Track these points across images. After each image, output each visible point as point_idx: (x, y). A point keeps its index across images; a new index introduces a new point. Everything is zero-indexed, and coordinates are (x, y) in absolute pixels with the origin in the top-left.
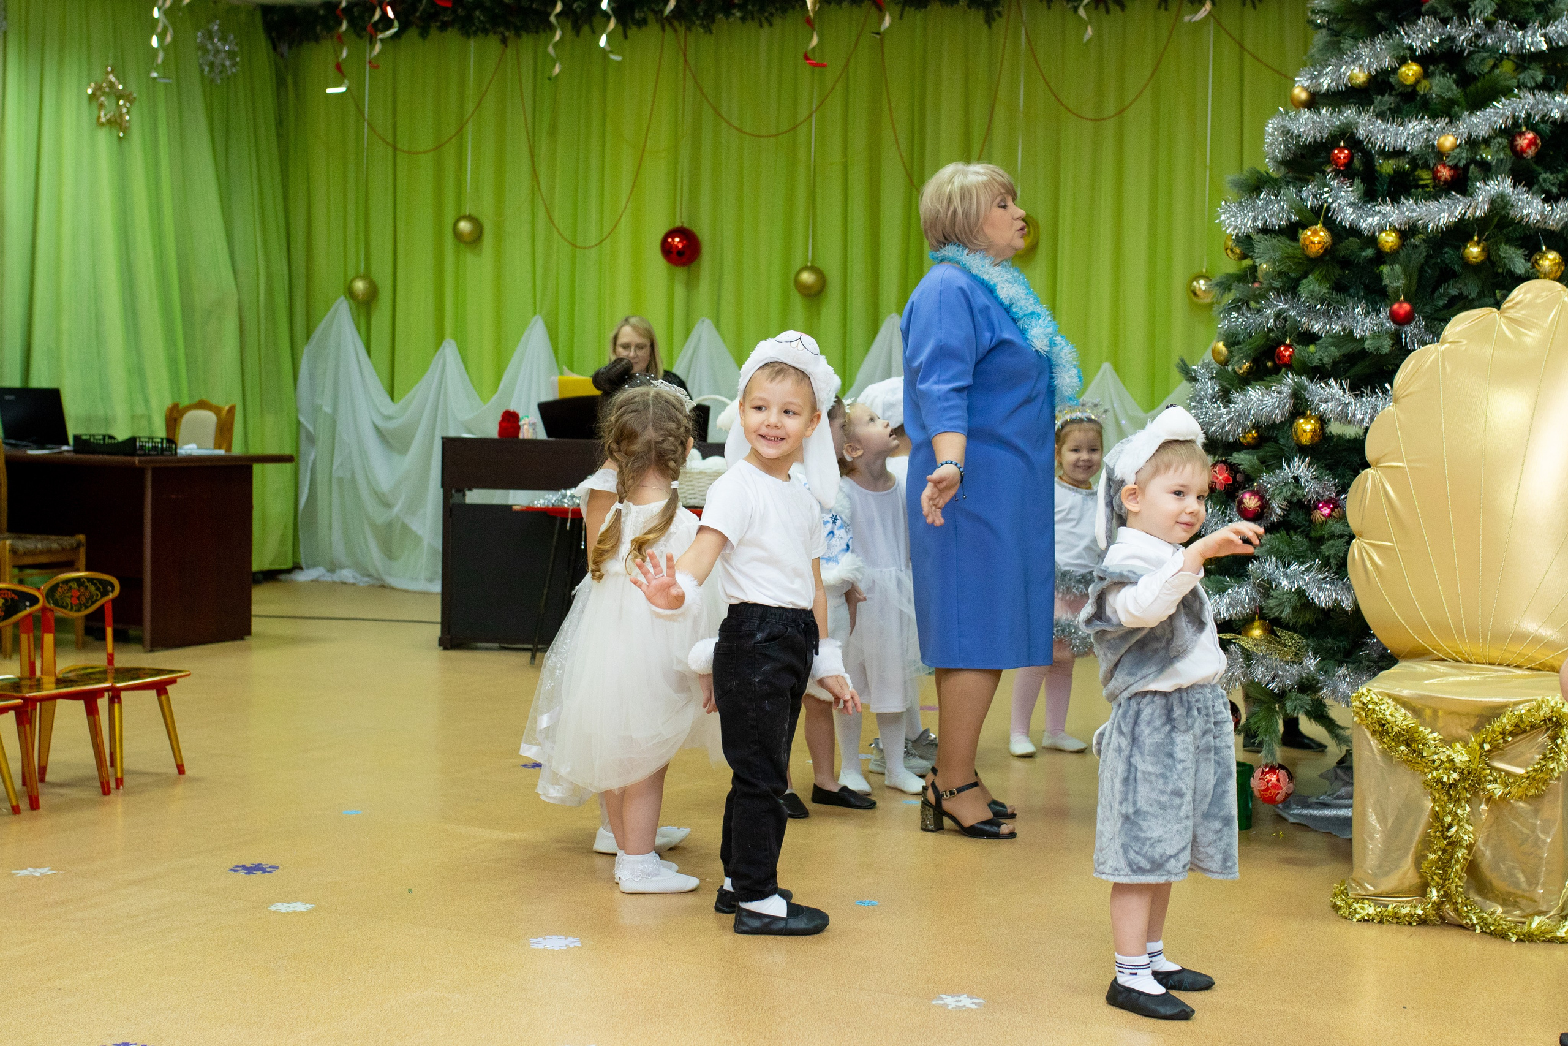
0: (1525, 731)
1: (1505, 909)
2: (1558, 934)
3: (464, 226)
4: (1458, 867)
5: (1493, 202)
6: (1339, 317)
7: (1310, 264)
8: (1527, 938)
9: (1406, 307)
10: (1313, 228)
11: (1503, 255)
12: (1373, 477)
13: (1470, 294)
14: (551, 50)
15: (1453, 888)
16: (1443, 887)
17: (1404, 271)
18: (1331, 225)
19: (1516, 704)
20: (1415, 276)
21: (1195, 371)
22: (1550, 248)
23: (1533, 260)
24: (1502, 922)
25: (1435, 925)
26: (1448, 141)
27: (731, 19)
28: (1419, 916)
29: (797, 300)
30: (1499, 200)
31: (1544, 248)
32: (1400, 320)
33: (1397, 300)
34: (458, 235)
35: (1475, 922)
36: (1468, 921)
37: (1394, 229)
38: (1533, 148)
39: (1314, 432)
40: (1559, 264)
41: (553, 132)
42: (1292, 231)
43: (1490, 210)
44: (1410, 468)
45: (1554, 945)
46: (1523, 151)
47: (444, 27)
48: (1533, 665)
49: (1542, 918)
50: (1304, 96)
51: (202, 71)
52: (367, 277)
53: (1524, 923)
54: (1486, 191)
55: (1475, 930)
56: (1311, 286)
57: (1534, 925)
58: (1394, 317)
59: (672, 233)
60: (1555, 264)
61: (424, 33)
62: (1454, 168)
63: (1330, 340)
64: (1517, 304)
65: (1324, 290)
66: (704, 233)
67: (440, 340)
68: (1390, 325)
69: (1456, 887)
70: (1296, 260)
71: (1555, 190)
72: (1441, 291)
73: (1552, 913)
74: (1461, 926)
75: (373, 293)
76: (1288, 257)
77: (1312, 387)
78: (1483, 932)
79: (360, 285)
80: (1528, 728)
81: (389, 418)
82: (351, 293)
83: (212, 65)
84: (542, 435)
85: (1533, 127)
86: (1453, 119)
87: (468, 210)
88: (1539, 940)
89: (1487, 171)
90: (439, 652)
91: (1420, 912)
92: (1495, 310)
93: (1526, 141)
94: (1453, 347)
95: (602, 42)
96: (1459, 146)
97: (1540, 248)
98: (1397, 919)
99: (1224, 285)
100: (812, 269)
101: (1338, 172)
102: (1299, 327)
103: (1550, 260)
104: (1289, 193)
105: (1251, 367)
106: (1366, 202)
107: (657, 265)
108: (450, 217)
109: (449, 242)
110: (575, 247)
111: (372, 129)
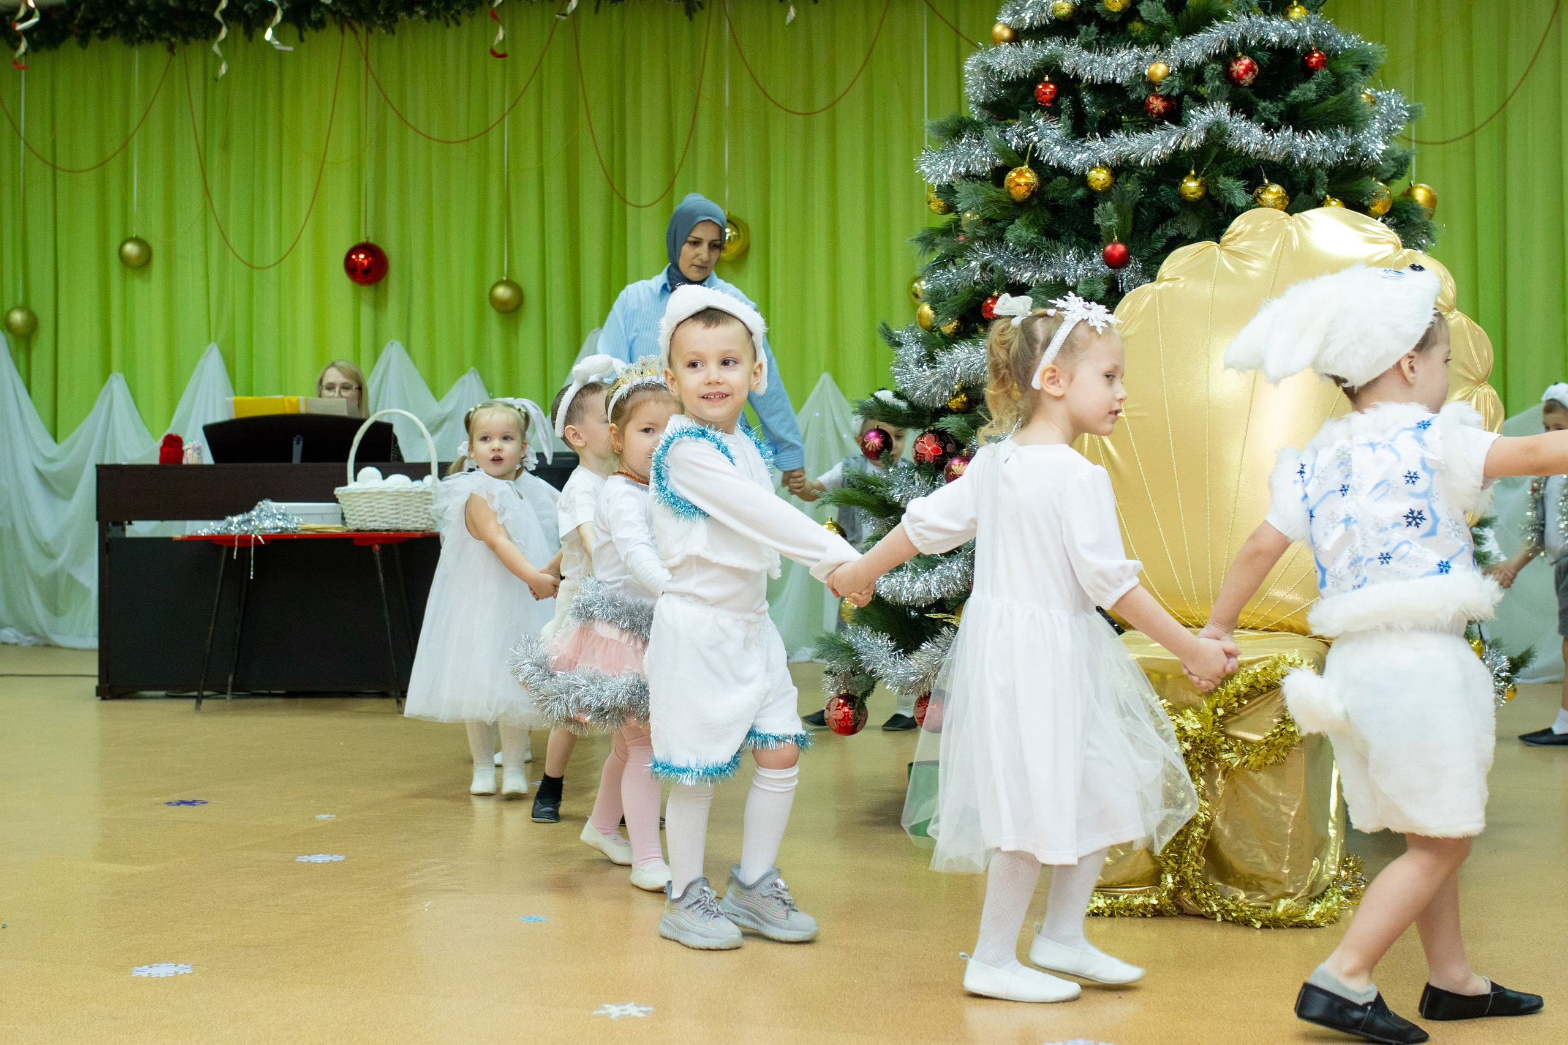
0: (1262, 693)
1: (1248, 893)
2: (1307, 918)
3: (131, 249)
4: (1194, 849)
5: (1208, 131)
6: (1050, 265)
7: (1018, 207)
8: (1273, 924)
9: (1121, 248)
10: (1018, 169)
11: (1221, 187)
13: (1189, 233)
15: (1190, 872)
16: (1178, 872)
17: (1117, 208)
18: (1037, 165)
19: (1251, 664)
20: (1130, 216)
21: (898, 335)
22: (1273, 181)
23: (1255, 194)
24: (1245, 908)
25: (1172, 916)
26: (1159, 70)
27: (415, 18)
28: (1154, 906)
29: (493, 319)
30: (1215, 128)
31: (1266, 181)
32: (1116, 263)
33: (1110, 241)
34: (124, 259)
35: (1215, 909)
36: (1208, 909)
37: (1104, 165)
38: (1250, 73)
40: (1282, 197)
41: (226, 146)
42: (998, 175)
43: (1206, 139)
44: (1129, 418)
45: (1302, 930)
46: (1240, 77)
47: (105, 34)
48: (1269, 626)
49: (1289, 901)
50: (1006, 33)
52: (25, 307)
53: (1268, 908)
54: (1201, 119)
55: (1215, 919)
56: (1018, 231)
57: (1280, 909)
58: (1108, 260)
59: (356, 250)
60: (1278, 198)
61: (84, 41)
62: (1167, 98)
63: (1041, 289)
64: (1238, 235)
65: (1030, 235)
66: (391, 249)
67: (106, 372)
68: (1105, 270)
69: (1193, 871)
70: (1001, 205)
71: (1275, 120)
72: (1159, 232)
73: (1299, 895)
74: (1201, 916)
75: (33, 324)
76: (992, 202)
78: (1224, 920)
79: (17, 317)
80: (1265, 689)
81: (51, 460)
82: (7, 325)
84: (208, 459)
85: (1249, 52)
86: (1164, 45)
87: (135, 232)
88: (1285, 924)
89: (1203, 98)
90: (95, 702)
91: (1154, 901)
92: (1215, 243)
93: (1243, 67)
94: (1170, 284)
95: (269, 35)
96: (1171, 74)
97: (1262, 183)
98: (1130, 911)
99: (928, 241)
100: (509, 283)
101: (1043, 109)
102: (1006, 278)
103: (1274, 191)
104: (992, 133)
105: (958, 327)
106: (1074, 139)
107: (341, 284)
108: (115, 238)
109: (115, 267)
110: (252, 267)
111: (29, 148)
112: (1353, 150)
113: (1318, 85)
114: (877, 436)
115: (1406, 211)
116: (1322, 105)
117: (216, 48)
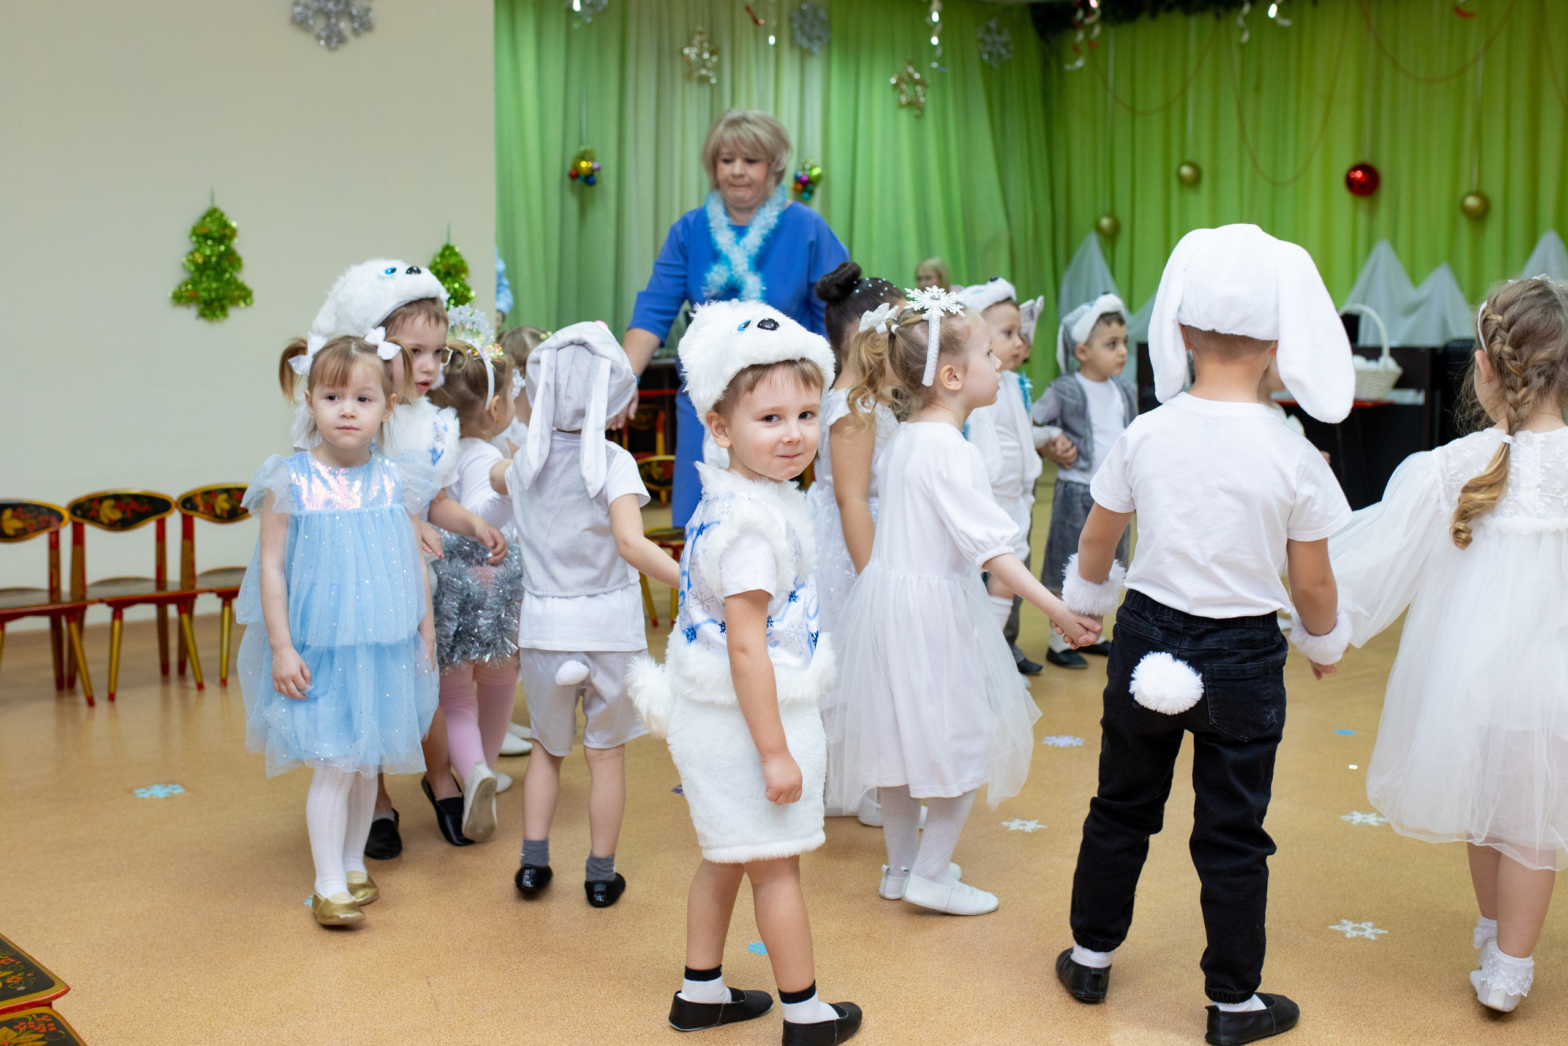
3: (1186, 171)
14: (1240, 21)
29: (1463, 223)
34: (1181, 179)
41: (1258, 89)
47: (1169, 9)
51: (982, 59)
52: (1112, 215)
59: (1355, 169)
61: (1154, 15)
66: (1383, 168)
75: (1116, 228)
79: (1105, 222)
82: (1098, 229)
83: (990, 54)
87: (1189, 157)
95: (1273, 11)
100: (1477, 194)
107: (1343, 196)
108: (1175, 164)
109: (1174, 183)
110: (1274, 184)
111: (1115, 97)
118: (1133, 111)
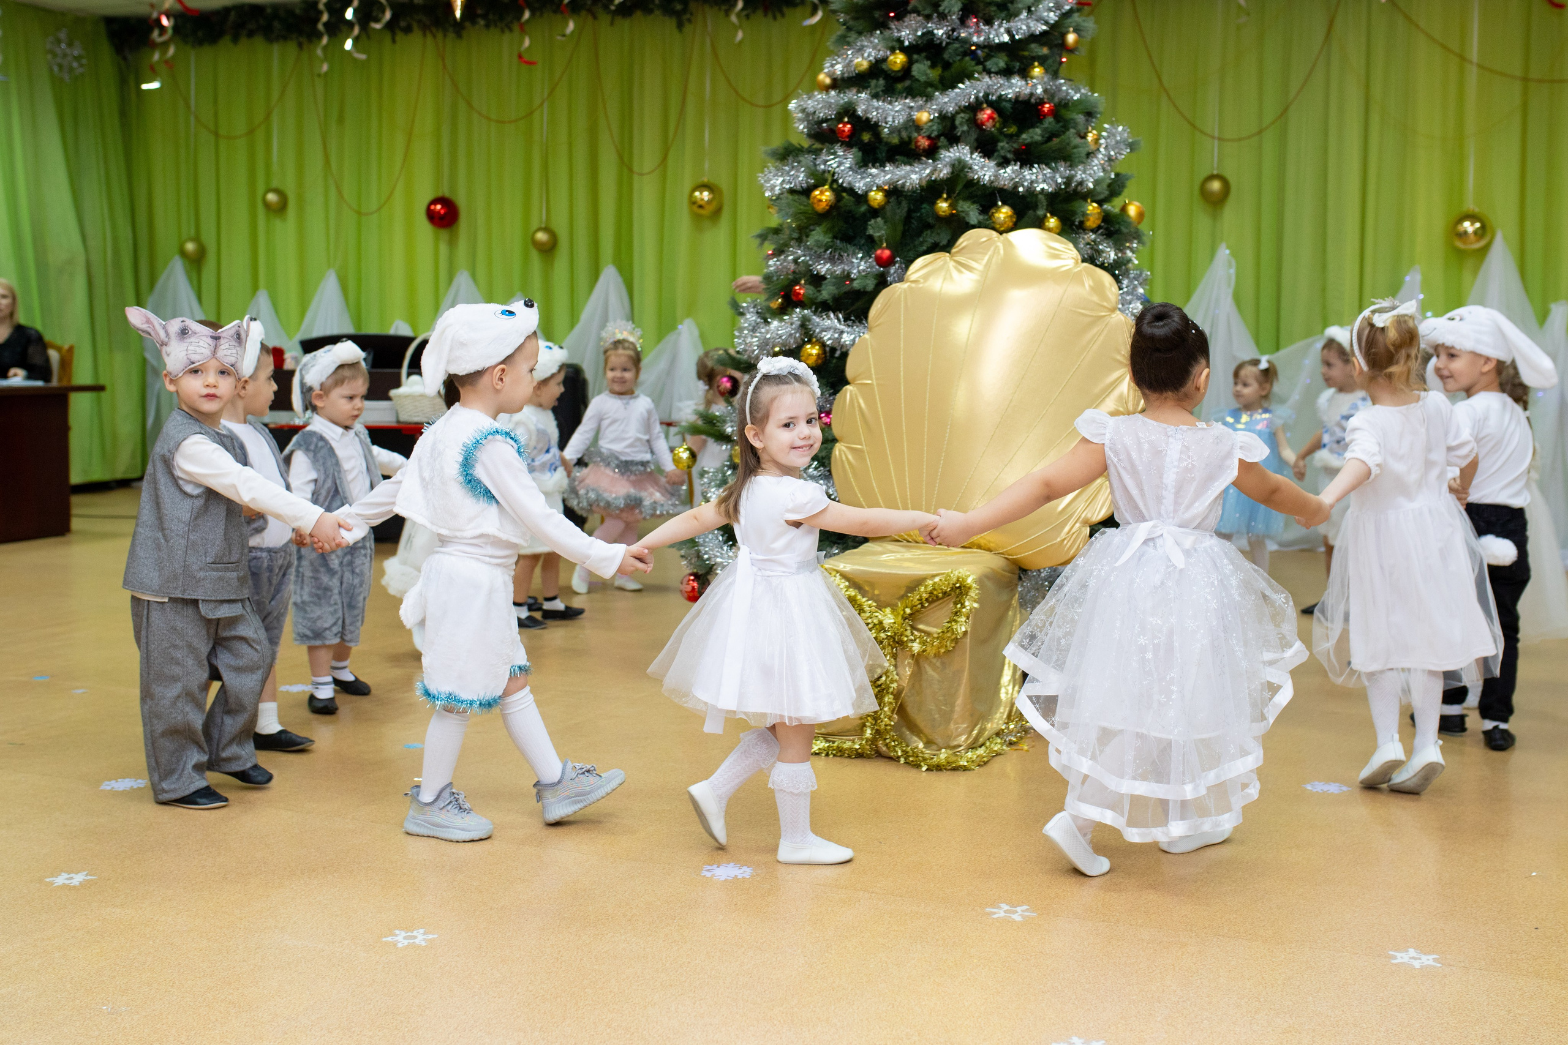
0: (938, 599)
1: (925, 744)
2: (961, 763)
3: (271, 197)
4: (889, 709)
5: (953, 166)
6: (842, 263)
7: (818, 218)
8: (938, 768)
9: (887, 253)
10: (820, 189)
11: (964, 210)
12: (851, 392)
13: (941, 242)
15: (885, 726)
16: (875, 725)
17: (885, 222)
18: (835, 186)
19: (934, 576)
20: (900, 228)
21: (743, 307)
22: (1004, 203)
23: (988, 212)
24: (920, 755)
25: (869, 758)
26: (924, 117)
28: (857, 750)
29: (535, 256)
30: (959, 164)
31: (999, 204)
32: (886, 263)
33: (880, 247)
34: (267, 205)
35: (900, 754)
36: (895, 754)
37: (879, 188)
38: (992, 121)
39: (818, 355)
40: (1011, 217)
41: (341, 120)
42: (807, 192)
43: (952, 173)
44: (878, 385)
45: (956, 773)
46: (983, 124)
47: (251, 34)
49: (954, 751)
50: (828, 81)
51: (51, 70)
52: (197, 239)
53: (935, 755)
54: (950, 155)
55: (899, 761)
56: (818, 235)
58: (880, 261)
59: (435, 202)
60: (1007, 217)
61: (235, 39)
62: (929, 137)
63: (834, 280)
64: (963, 248)
65: (826, 239)
66: (462, 202)
67: (255, 289)
68: (876, 267)
69: (888, 725)
70: (808, 215)
71: (1009, 156)
72: (921, 240)
73: (962, 747)
74: (891, 758)
75: (201, 253)
76: (801, 212)
77: (816, 319)
78: (905, 762)
79: (190, 247)
80: (940, 595)
82: (183, 253)
83: (60, 66)
85: (991, 104)
86: (929, 98)
87: (275, 184)
88: (945, 768)
89: (953, 140)
91: (857, 747)
92: (948, 254)
93: (985, 116)
94: (913, 285)
95: (348, 45)
96: (931, 121)
97: (996, 205)
98: (840, 753)
99: (763, 237)
100: (546, 229)
101: (843, 144)
102: (811, 270)
103: (1004, 213)
104: (808, 159)
105: (782, 303)
106: (860, 168)
107: (424, 227)
108: (261, 188)
109: (261, 210)
110: (359, 213)
111: (197, 119)
112: (1069, 180)
113: (1045, 130)
114: (728, 381)
115: (1119, 223)
116: (1049, 144)
117: (319, 52)
118: (217, 135)
